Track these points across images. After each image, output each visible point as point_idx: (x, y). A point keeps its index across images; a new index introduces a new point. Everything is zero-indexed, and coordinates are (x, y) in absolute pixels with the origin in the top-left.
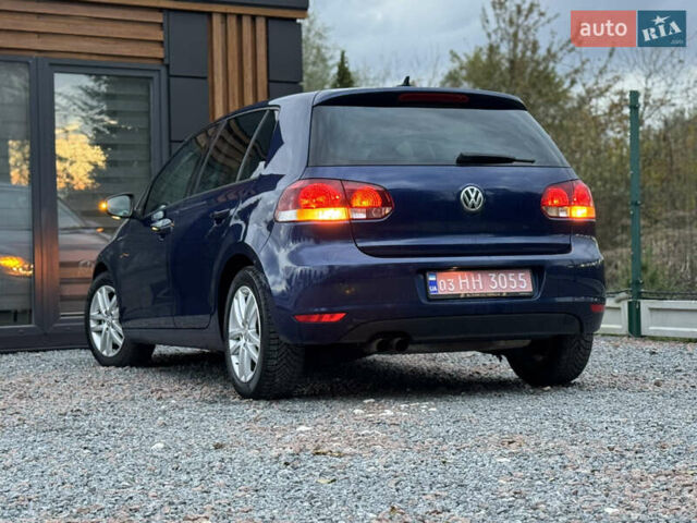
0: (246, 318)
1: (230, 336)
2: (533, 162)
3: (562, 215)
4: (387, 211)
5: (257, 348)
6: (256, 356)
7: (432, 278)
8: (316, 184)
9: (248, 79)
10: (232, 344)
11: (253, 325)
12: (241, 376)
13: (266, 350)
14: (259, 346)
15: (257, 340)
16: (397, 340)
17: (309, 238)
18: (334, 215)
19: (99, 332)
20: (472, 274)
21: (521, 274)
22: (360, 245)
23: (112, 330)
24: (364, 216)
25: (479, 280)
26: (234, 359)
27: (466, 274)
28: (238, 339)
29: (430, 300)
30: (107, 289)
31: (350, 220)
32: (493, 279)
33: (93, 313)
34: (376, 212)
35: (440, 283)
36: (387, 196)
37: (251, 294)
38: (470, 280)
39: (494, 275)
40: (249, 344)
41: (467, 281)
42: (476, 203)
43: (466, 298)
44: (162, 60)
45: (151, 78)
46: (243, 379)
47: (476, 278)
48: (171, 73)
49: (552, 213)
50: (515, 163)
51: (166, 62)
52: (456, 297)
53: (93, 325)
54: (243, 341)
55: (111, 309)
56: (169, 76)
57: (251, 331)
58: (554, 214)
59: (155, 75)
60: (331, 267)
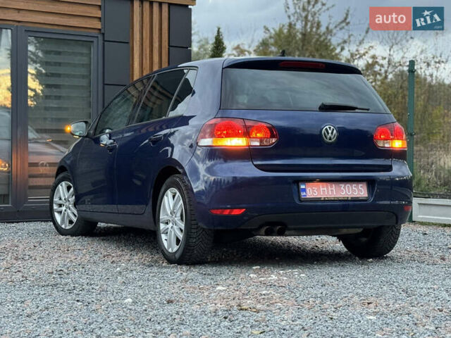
0: (174, 210)
1: (161, 221)
2: (368, 110)
3: (387, 145)
4: (274, 141)
5: (181, 230)
6: (181, 236)
7: (302, 187)
8: (226, 121)
9: (156, 45)
10: (162, 226)
11: (179, 214)
12: (169, 248)
13: (188, 232)
14: (183, 228)
15: (182, 225)
16: (278, 228)
17: (220, 158)
18: (238, 142)
19: (60, 212)
20: (329, 185)
21: (360, 185)
22: (255, 163)
23: (69, 211)
24: (258, 144)
25: (334, 189)
26: (164, 237)
27: (325, 184)
28: (167, 223)
29: (301, 201)
30: (66, 184)
31: (249, 146)
32: (342, 188)
33: (56, 199)
34: (266, 141)
35: (308, 191)
36: (273, 131)
37: (178, 194)
38: (327, 188)
39: (343, 185)
40: (175, 227)
41: (325, 189)
42: (332, 137)
43: (325, 201)
44: (100, 30)
45: (92, 42)
46: (170, 250)
47: (332, 187)
48: (106, 39)
49: (380, 144)
50: (357, 110)
51: (102, 31)
52: (318, 200)
53: (55, 207)
54: (170, 225)
55: (68, 198)
56: (104, 41)
57: (178, 219)
58: (381, 145)
59: (95, 40)
60: (235, 178)
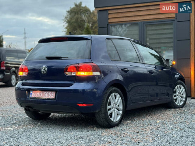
2: (68, 58)
7: (31, 92)
20: (40, 92)
25: (41, 94)
39: (45, 92)
41: (38, 94)
50: (62, 59)
51: (176, 18)
59: (173, 22)
